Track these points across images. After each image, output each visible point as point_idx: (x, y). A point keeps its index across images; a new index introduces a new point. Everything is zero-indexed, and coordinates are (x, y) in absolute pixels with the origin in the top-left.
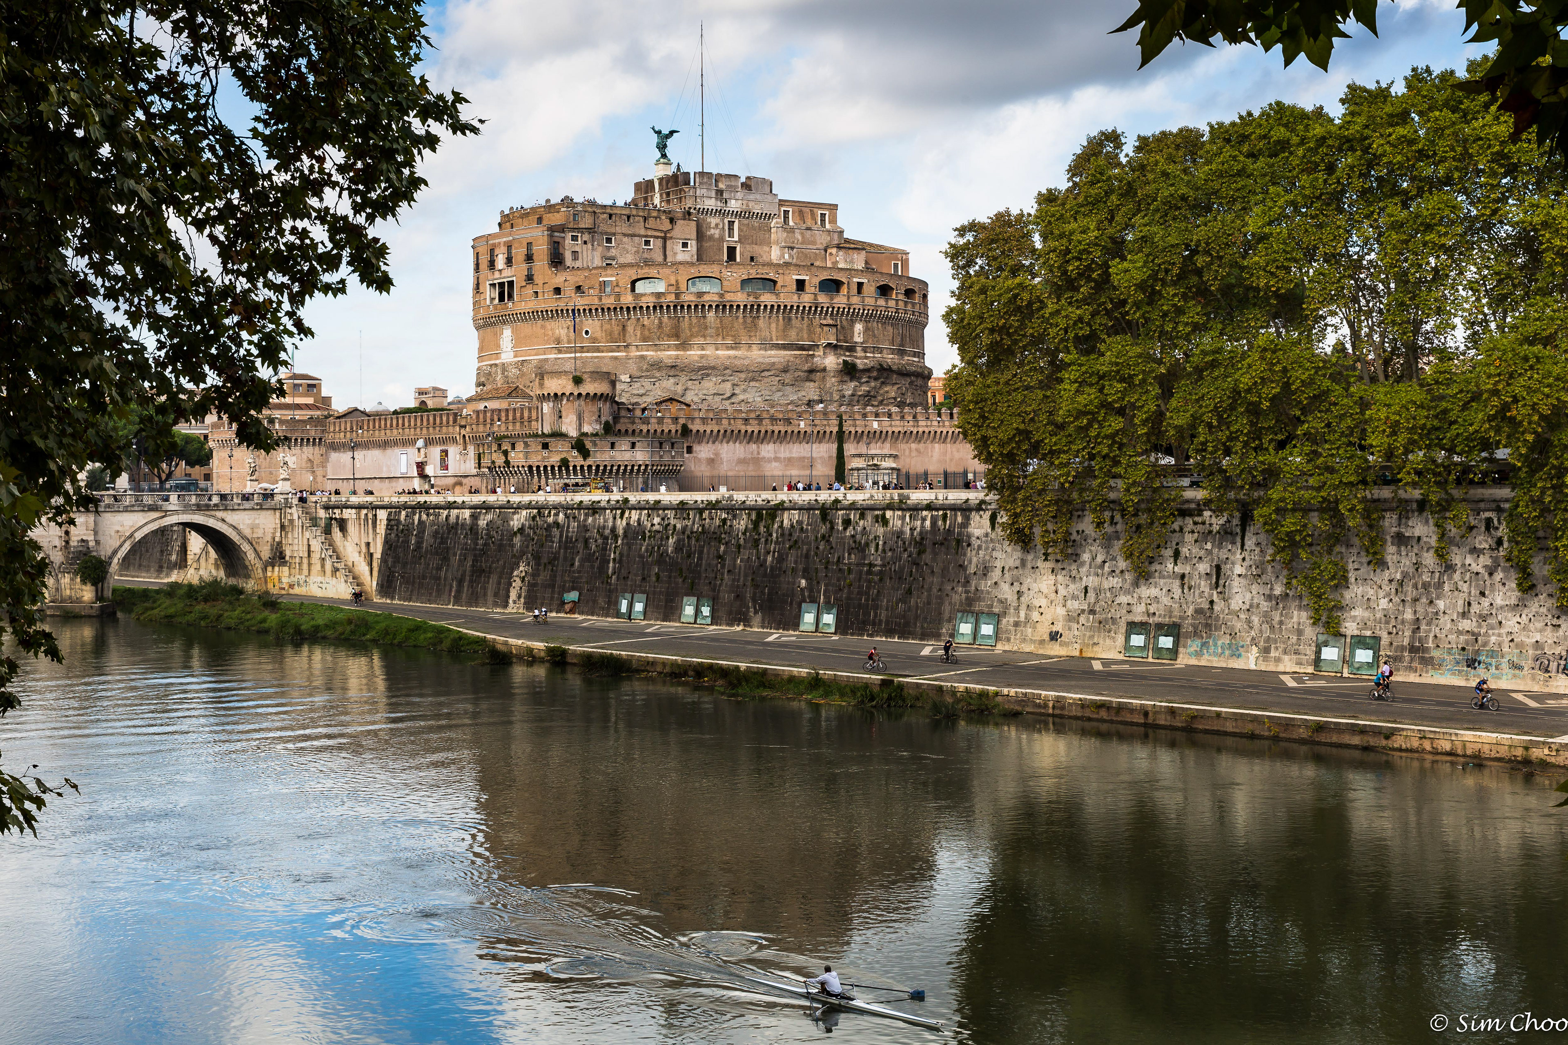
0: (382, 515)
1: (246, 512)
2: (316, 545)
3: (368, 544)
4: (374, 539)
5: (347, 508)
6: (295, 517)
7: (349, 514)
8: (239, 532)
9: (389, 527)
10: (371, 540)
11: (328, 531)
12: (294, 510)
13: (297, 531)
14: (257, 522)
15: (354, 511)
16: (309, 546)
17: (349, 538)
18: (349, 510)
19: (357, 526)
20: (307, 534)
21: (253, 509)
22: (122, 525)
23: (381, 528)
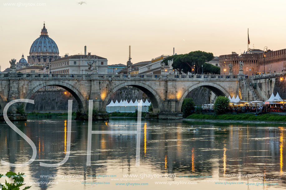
0: (274, 80)
1: (228, 82)
2: (251, 93)
3: (269, 91)
4: (271, 90)
5: (262, 79)
6: (244, 83)
7: (262, 81)
8: (225, 89)
9: (276, 84)
10: (270, 90)
11: (255, 88)
12: (244, 81)
13: (245, 88)
14: (231, 86)
15: (264, 80)
16: (249, 93)
17: (262, 90)
18: (262, 80)
19: (265, 85)
20: (248, 89)
21: (230, 81)
22: (185, 86)
23: (273, 85)
